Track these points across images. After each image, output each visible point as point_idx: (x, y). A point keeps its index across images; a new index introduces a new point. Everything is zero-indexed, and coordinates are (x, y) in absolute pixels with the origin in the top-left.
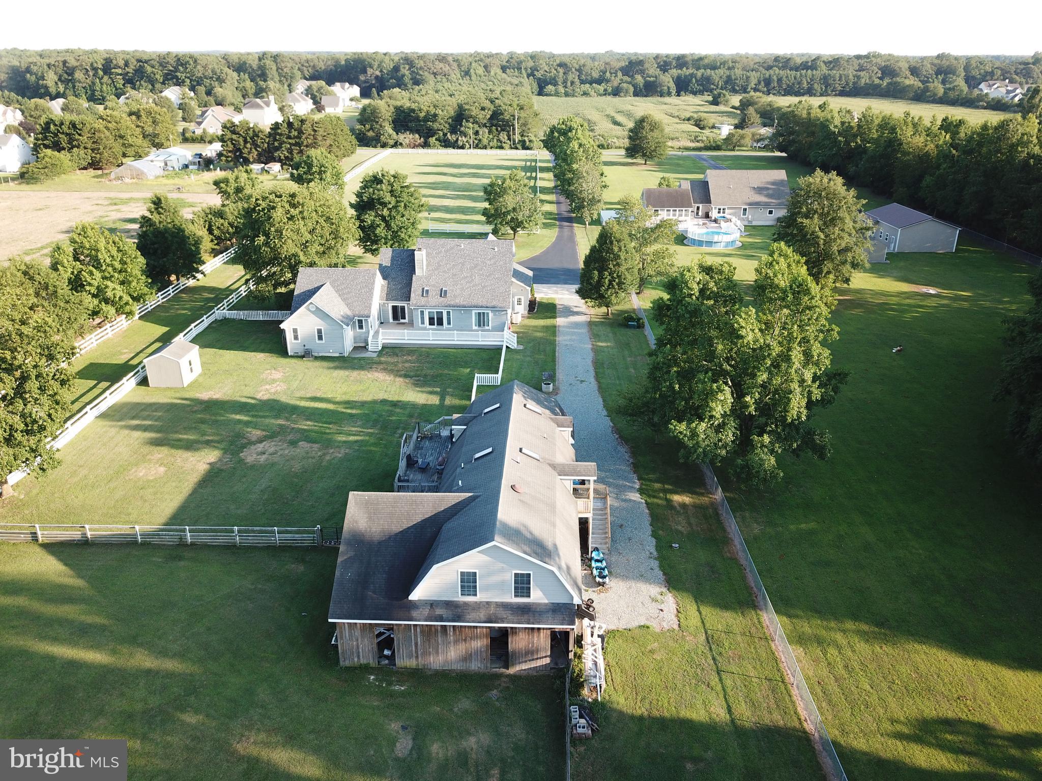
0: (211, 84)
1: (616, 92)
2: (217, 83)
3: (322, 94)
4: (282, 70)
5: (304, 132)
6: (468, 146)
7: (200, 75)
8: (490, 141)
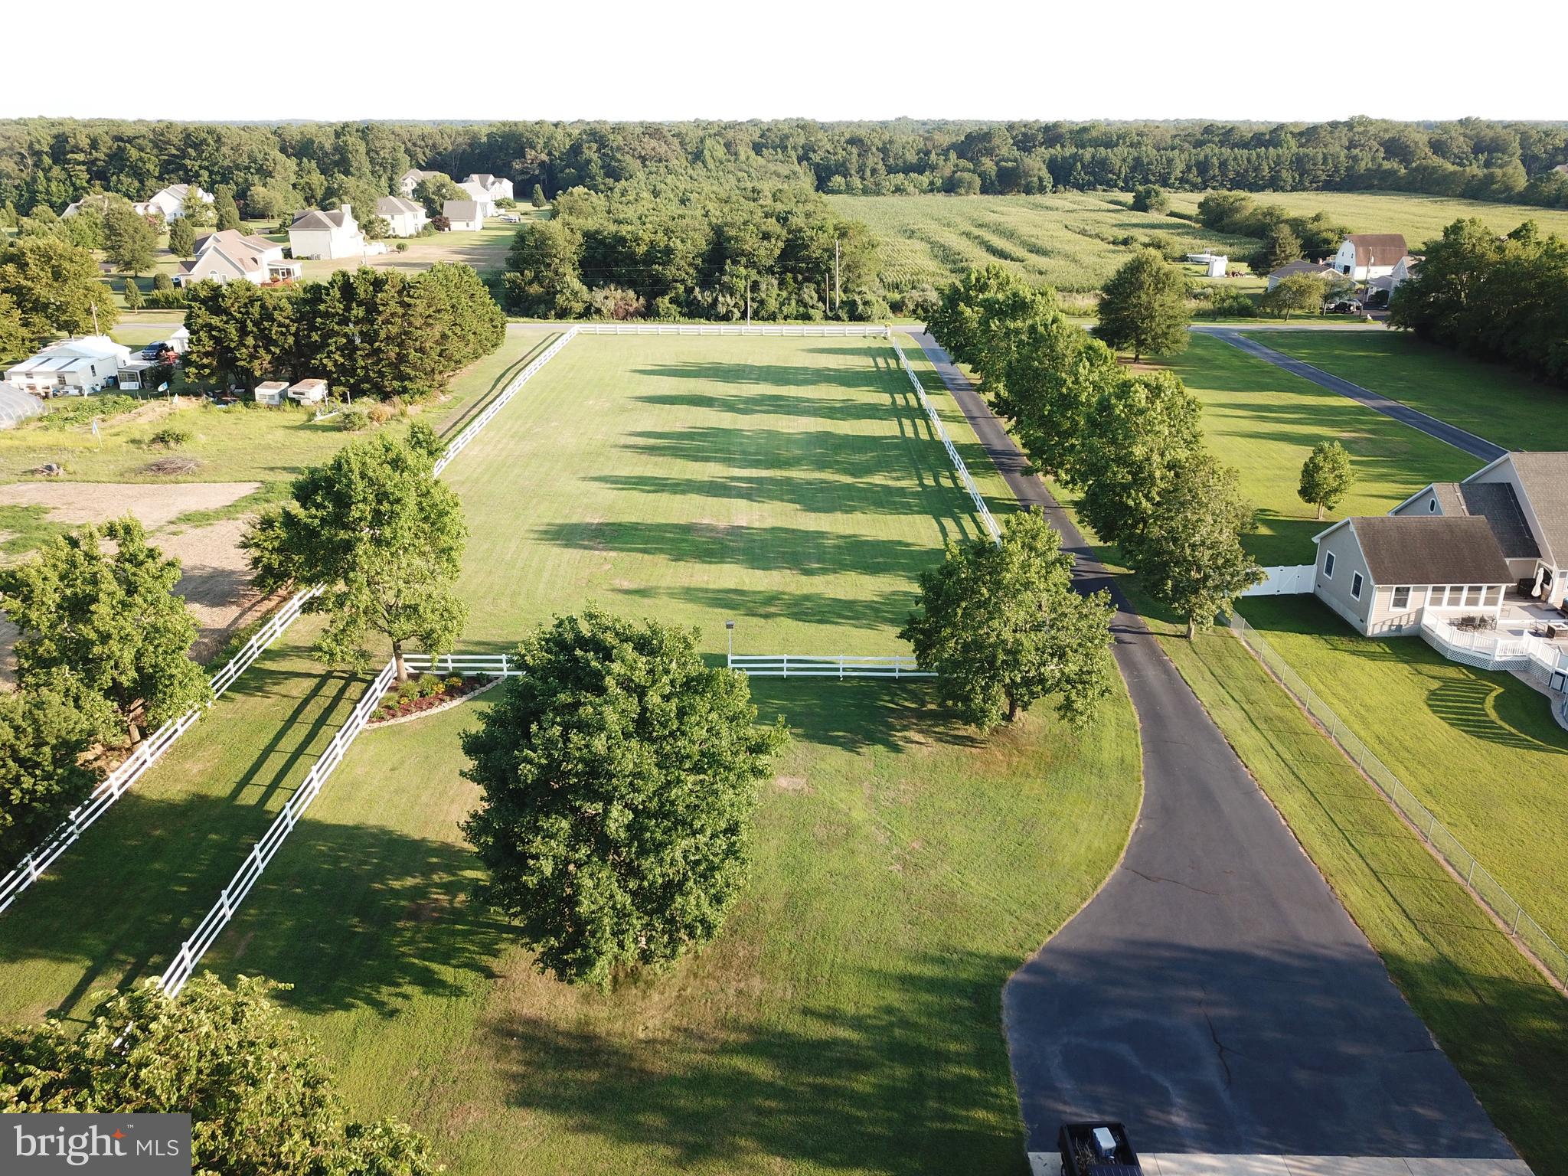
0: (246, 180)
1: (950, 187)
2: (256, 177)
3: (444, 197)
4: (377, 153)
5: (381, 308)
6: (737, 314)
7: (227, 163)
8: (782, 304)
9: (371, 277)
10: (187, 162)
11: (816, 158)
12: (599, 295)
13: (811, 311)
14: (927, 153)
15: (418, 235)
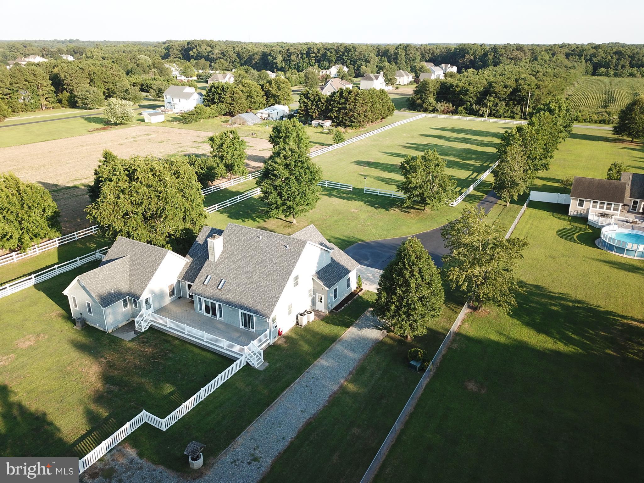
0: (361, 64)
2: (364, 63)
3: (421, 71)
4: (409, 55)
5: (349, 100)
6: (487, 114)
7: (356, 58)
8: (505, 112)
9: (348, 90)
10: (344, 57)
11: (595, 60)
12: (439, 105)
13: (515, 115)
15: (408, 85)
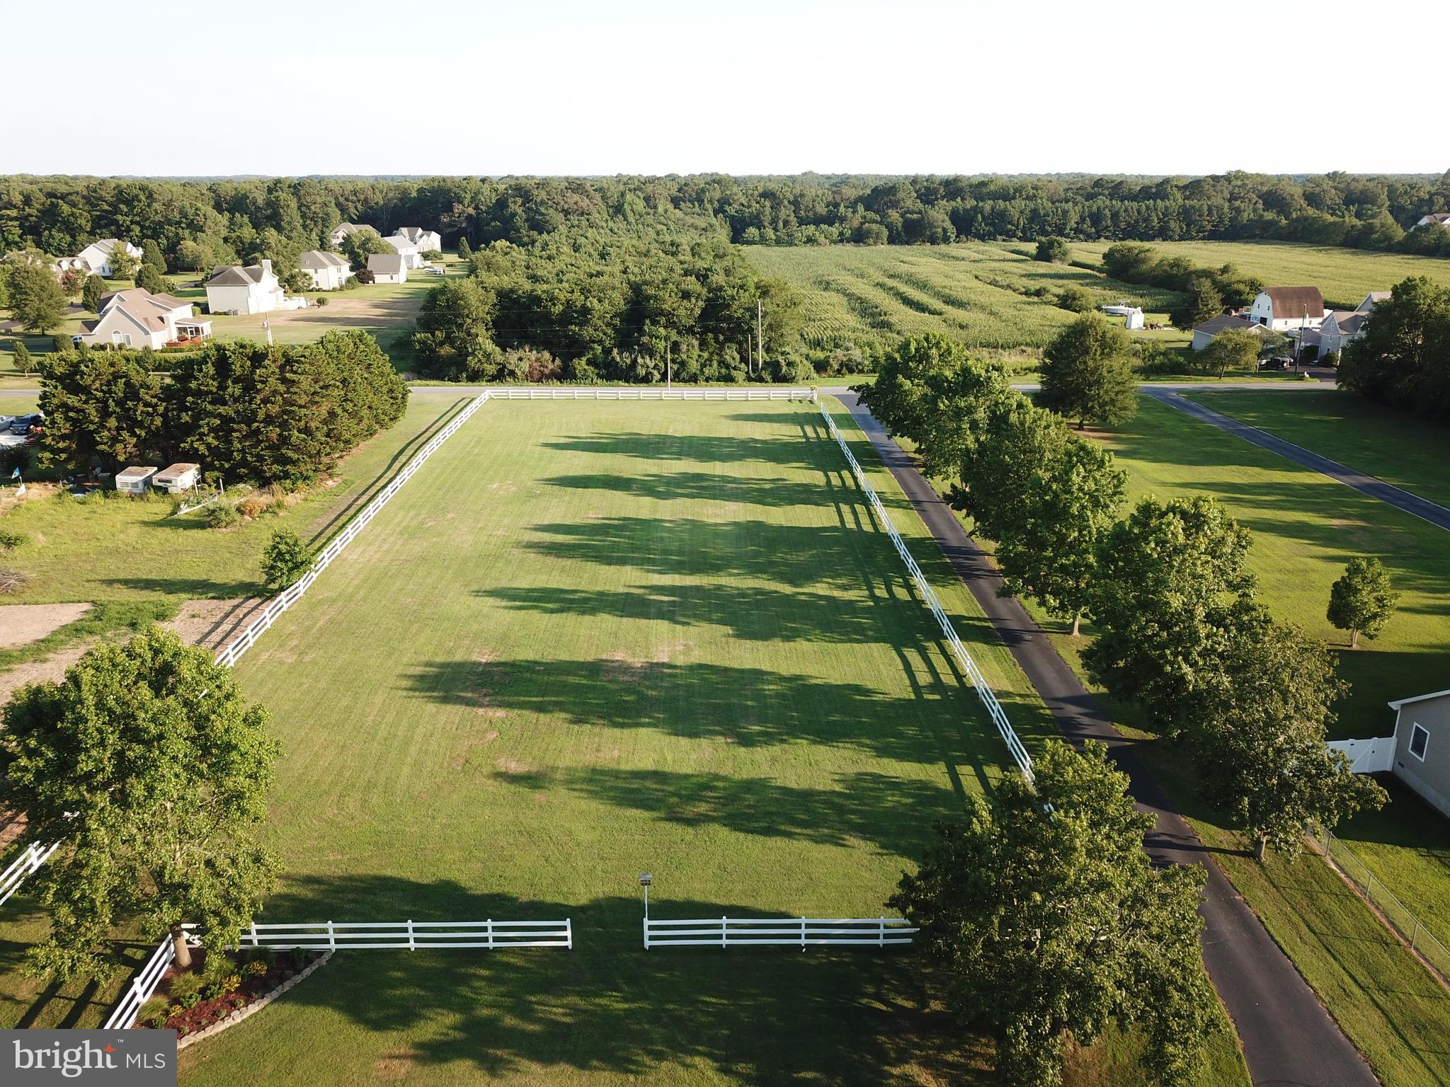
0: (177, 234)
1: (859, 237)
2: (187, 231)
4: (308, 208)
6: (657, 376)
7: (158, 218)
10: (119, 217)
11: (731, 210)
12: (512, 357)
13: (734, 373)
14: (836, 205)
15: (342, 288)
